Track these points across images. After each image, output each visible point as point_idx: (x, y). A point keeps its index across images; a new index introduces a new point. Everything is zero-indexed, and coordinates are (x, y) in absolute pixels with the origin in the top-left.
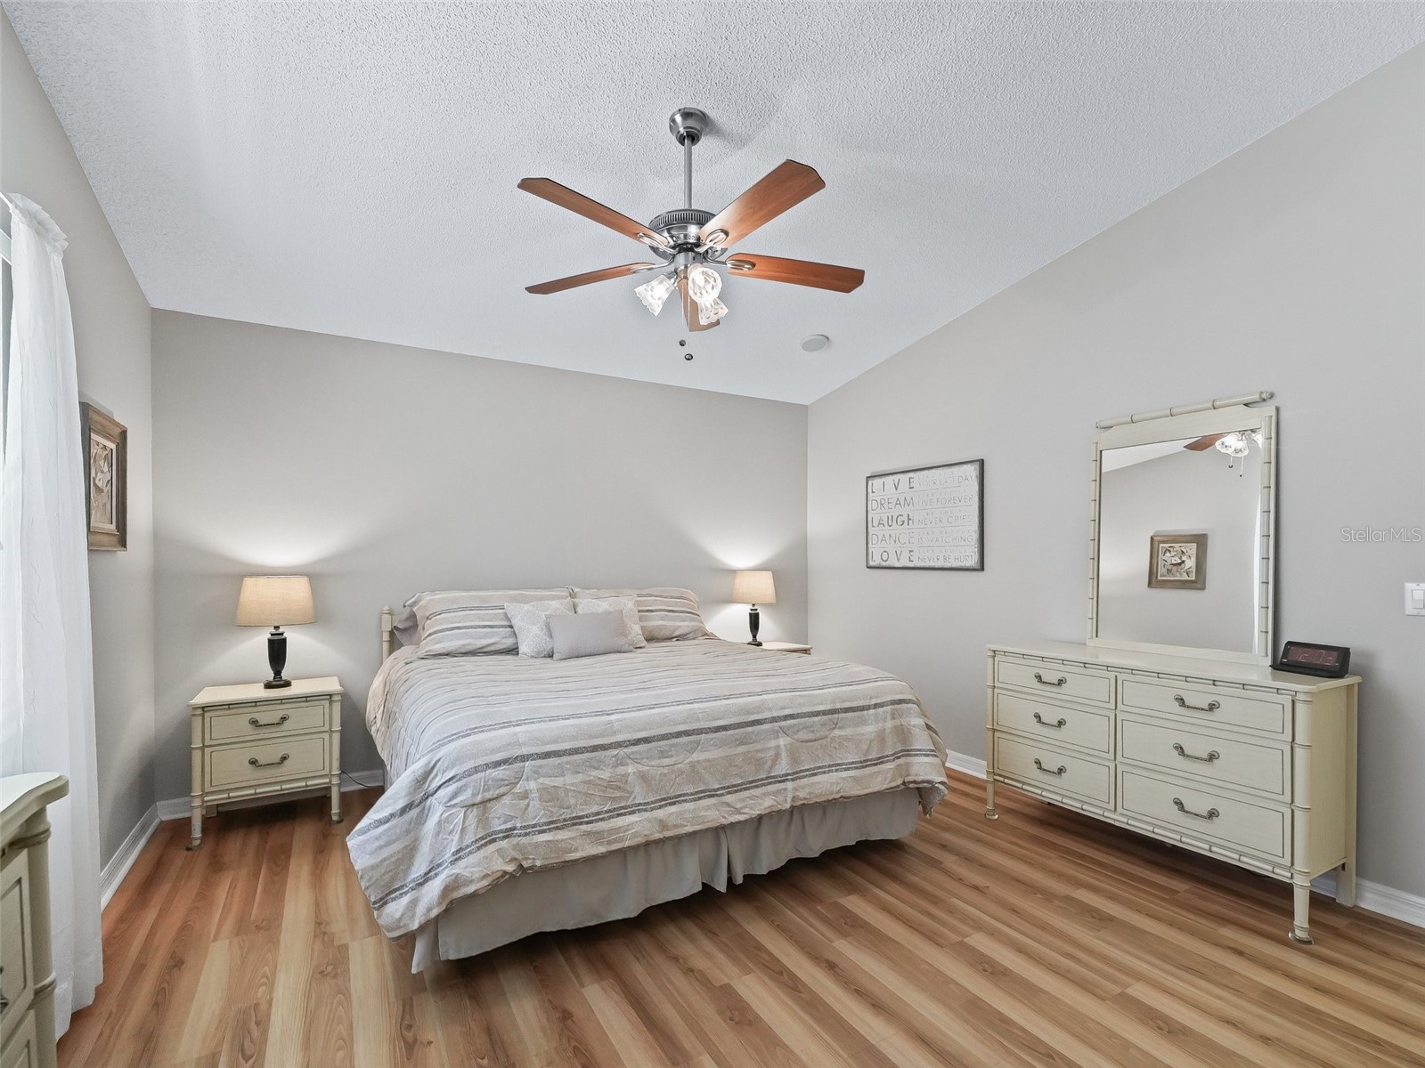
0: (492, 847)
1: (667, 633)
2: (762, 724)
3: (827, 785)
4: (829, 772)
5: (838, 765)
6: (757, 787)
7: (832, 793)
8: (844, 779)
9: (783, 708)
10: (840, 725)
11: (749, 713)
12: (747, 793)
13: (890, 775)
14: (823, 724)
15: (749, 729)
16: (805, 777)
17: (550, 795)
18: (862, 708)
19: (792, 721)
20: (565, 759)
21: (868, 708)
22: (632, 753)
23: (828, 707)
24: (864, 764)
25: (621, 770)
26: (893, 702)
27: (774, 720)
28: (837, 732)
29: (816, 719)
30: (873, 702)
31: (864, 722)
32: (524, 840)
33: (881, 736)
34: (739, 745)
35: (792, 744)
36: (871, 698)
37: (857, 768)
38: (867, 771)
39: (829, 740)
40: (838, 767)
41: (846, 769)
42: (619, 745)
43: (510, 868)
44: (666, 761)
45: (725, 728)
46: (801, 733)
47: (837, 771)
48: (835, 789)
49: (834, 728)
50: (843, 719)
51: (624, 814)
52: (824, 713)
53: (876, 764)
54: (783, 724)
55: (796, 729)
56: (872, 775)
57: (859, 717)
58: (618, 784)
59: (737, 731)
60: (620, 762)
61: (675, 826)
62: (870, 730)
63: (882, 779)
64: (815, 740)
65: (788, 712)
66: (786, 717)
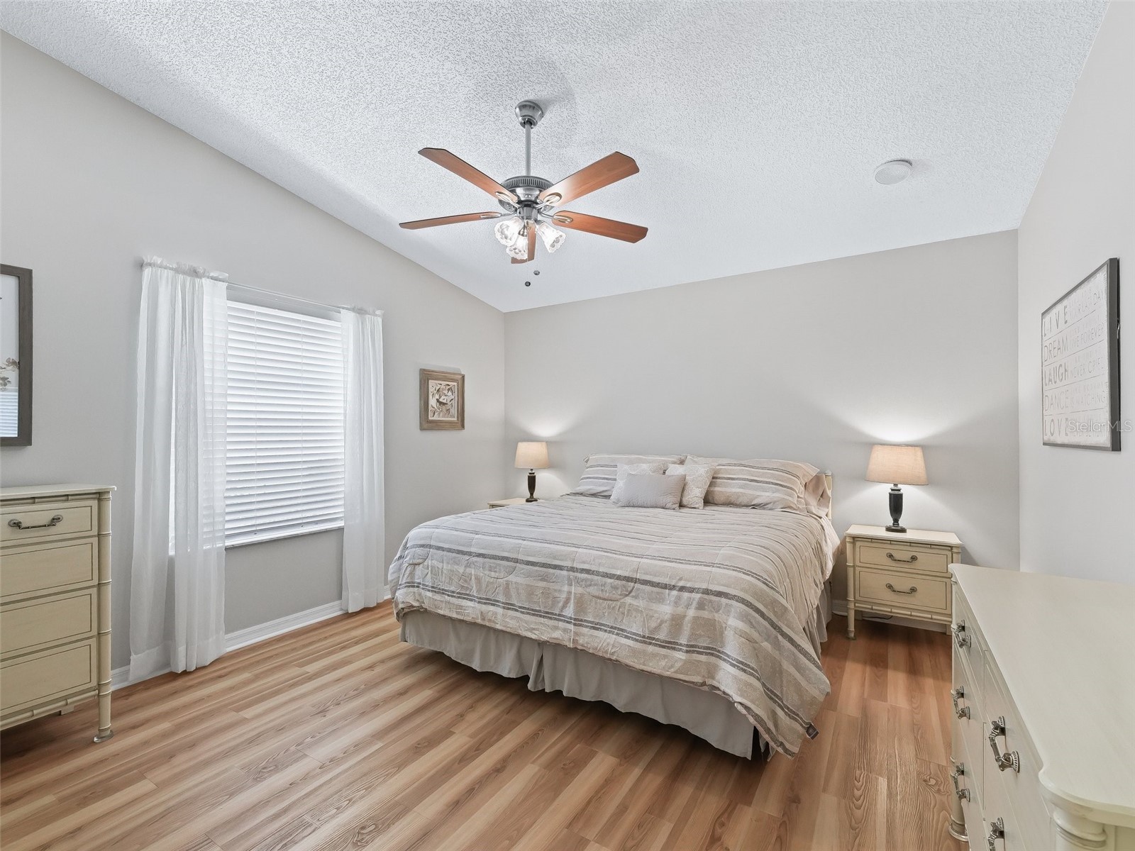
0: (411, 589)
1: (744, 500)
2: (562, 570)
3: (602, 642)
4: (610, 632)
5: (622, 630)
6: (551, 618)
7: (606, 652)
8: (622, 645)
9: (584, 562)
10: (633, 594)
11: (555, 558)
12: (542, 620)
13: (678, 665)
14: (615, 588)
15: (551, 571)
16: (587, 627)
17: (435, 572)
18: (665, 586)
19: (586, 575)
20: (445, 553)
21: (673, 588)
22: (476, 562)
23: (626, 574)
24: (648, 640)
25: (468, 570)
26: (707, 592)
27: (572, 569)
28: (628, 600)
29: (609, 581)
30: (681, 584)
31: (661, 600)
32: (422, 591)
33: (677, 622)
34: (541, 580)
35: (582, 595)
36: (681, 579)
37: (637, 640)
38: (651, 648)
39: (619, 604)
40: (620, 632)
41: (627, 637)
42: (470, 554)
43: (416, 604)
44: (493, 574)
45: (533, 564)
46: (592, 588)
47: (617, 634)
48: (610, 650)
49: (627, 595)
50: (638, 589)
51: (467, 599)
52: (619, 578)
53: (664, 647)
54: (579, 575)
55: (588, 583)
56: (654, 655)
57: (658, 593)
58: (466, 578)
59: (541, 569)
60: (468, 566)
61: (490, 620)
62: (666, 610)
63: (669, 663)
64: (604, 599)
65: (586, 566)
66: (583, 571)
